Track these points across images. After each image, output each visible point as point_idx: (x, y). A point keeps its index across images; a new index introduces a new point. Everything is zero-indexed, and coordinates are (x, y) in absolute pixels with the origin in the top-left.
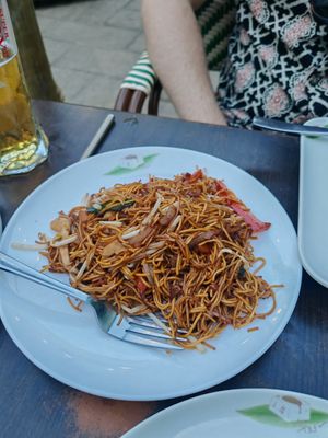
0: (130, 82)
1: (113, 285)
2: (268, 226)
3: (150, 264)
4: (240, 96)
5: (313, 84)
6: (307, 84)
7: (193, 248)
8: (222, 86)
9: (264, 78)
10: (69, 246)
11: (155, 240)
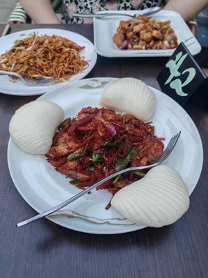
0: (14, 18)
1: (26, 67)
2: (84, 47)
3: (40, 58)
4: (72, 20)
5: (103, 7)
6: (99, 6)
7: (55, 50)
8: (63, 18)
9: (81, 8)
10: (5, 63)
11: (39, 48)
